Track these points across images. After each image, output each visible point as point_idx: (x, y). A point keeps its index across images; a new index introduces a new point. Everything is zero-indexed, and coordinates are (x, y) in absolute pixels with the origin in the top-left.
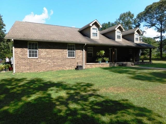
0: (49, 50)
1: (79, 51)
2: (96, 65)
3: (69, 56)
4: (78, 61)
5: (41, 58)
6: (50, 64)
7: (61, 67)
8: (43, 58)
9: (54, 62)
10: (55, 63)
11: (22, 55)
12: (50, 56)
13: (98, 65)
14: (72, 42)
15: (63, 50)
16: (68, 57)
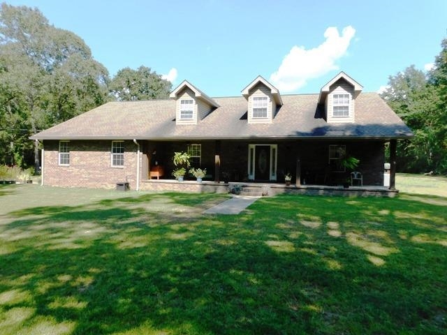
0: (83, 152)
1: (131, 153)
2: (166, 185)
3: (114, 163)
4: (128, 174)
5: (73, 166)
6: (83, 176)
7: (100, 183)
8: (75, 166)
9: (89, 174)
10: (91, 176)
11: (52, 160)
12: (85, 163)
13: (171, 185)
14: (120, 137)
15: (103, 152)
16: (112, 166)
